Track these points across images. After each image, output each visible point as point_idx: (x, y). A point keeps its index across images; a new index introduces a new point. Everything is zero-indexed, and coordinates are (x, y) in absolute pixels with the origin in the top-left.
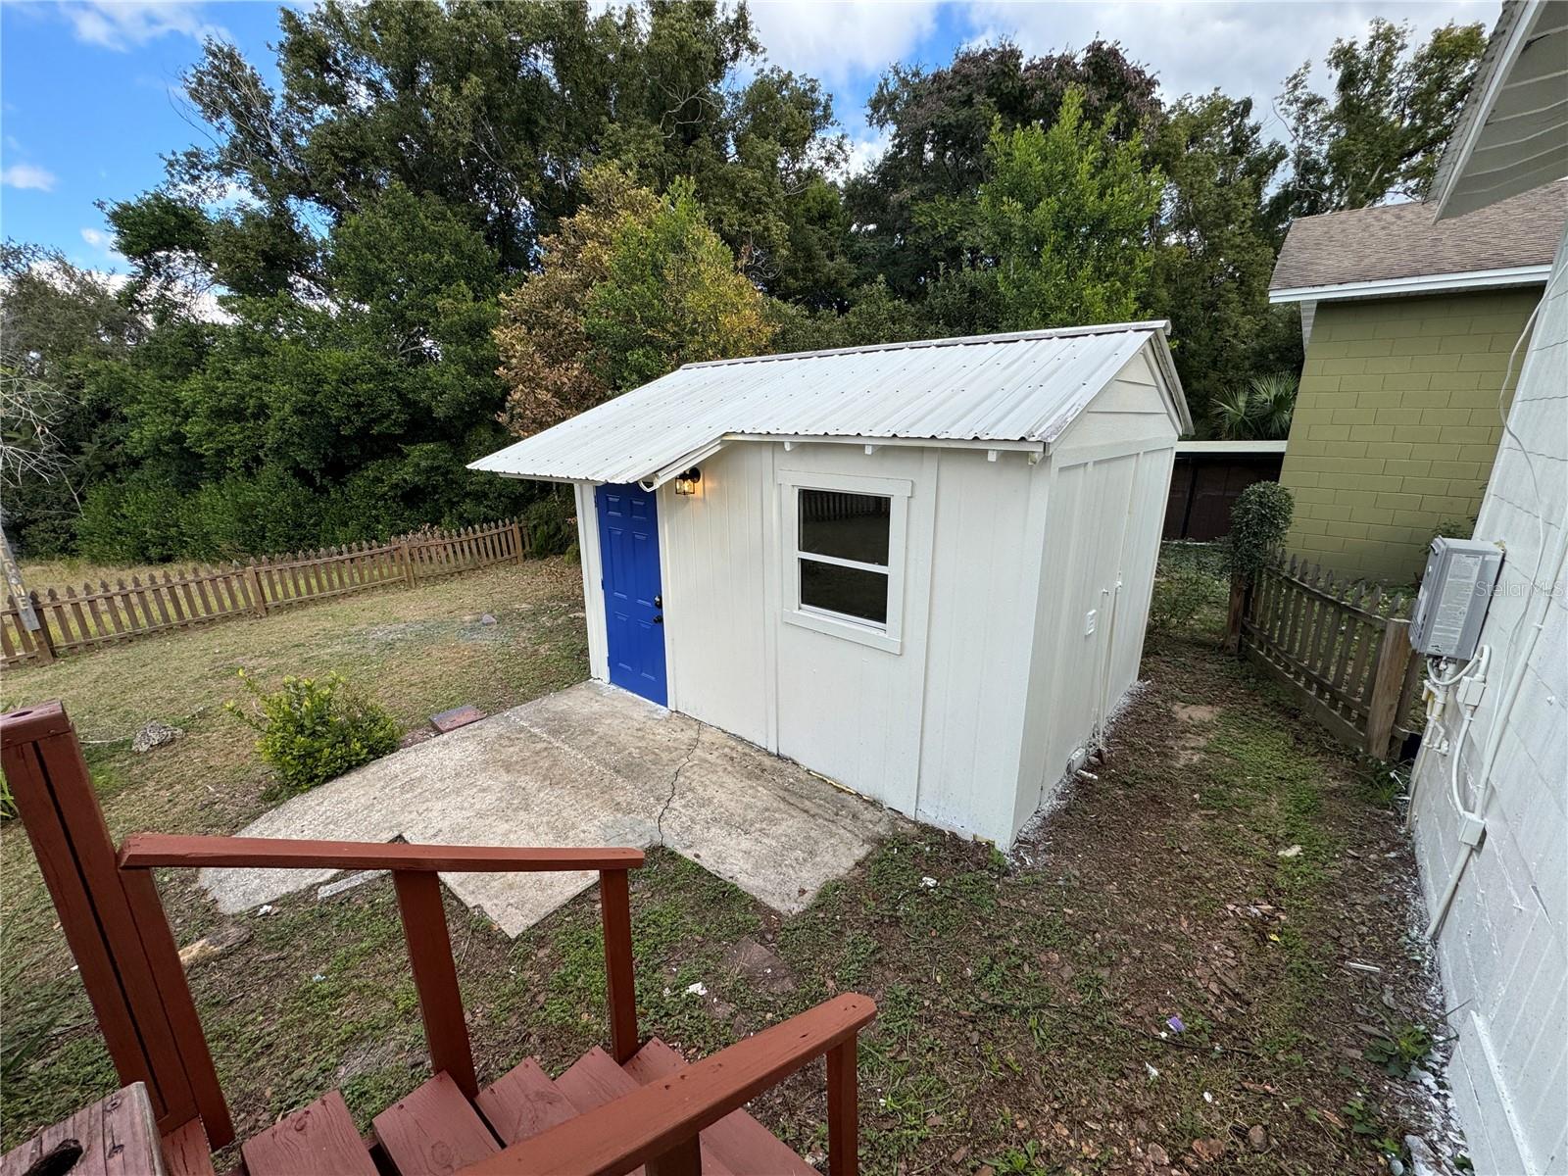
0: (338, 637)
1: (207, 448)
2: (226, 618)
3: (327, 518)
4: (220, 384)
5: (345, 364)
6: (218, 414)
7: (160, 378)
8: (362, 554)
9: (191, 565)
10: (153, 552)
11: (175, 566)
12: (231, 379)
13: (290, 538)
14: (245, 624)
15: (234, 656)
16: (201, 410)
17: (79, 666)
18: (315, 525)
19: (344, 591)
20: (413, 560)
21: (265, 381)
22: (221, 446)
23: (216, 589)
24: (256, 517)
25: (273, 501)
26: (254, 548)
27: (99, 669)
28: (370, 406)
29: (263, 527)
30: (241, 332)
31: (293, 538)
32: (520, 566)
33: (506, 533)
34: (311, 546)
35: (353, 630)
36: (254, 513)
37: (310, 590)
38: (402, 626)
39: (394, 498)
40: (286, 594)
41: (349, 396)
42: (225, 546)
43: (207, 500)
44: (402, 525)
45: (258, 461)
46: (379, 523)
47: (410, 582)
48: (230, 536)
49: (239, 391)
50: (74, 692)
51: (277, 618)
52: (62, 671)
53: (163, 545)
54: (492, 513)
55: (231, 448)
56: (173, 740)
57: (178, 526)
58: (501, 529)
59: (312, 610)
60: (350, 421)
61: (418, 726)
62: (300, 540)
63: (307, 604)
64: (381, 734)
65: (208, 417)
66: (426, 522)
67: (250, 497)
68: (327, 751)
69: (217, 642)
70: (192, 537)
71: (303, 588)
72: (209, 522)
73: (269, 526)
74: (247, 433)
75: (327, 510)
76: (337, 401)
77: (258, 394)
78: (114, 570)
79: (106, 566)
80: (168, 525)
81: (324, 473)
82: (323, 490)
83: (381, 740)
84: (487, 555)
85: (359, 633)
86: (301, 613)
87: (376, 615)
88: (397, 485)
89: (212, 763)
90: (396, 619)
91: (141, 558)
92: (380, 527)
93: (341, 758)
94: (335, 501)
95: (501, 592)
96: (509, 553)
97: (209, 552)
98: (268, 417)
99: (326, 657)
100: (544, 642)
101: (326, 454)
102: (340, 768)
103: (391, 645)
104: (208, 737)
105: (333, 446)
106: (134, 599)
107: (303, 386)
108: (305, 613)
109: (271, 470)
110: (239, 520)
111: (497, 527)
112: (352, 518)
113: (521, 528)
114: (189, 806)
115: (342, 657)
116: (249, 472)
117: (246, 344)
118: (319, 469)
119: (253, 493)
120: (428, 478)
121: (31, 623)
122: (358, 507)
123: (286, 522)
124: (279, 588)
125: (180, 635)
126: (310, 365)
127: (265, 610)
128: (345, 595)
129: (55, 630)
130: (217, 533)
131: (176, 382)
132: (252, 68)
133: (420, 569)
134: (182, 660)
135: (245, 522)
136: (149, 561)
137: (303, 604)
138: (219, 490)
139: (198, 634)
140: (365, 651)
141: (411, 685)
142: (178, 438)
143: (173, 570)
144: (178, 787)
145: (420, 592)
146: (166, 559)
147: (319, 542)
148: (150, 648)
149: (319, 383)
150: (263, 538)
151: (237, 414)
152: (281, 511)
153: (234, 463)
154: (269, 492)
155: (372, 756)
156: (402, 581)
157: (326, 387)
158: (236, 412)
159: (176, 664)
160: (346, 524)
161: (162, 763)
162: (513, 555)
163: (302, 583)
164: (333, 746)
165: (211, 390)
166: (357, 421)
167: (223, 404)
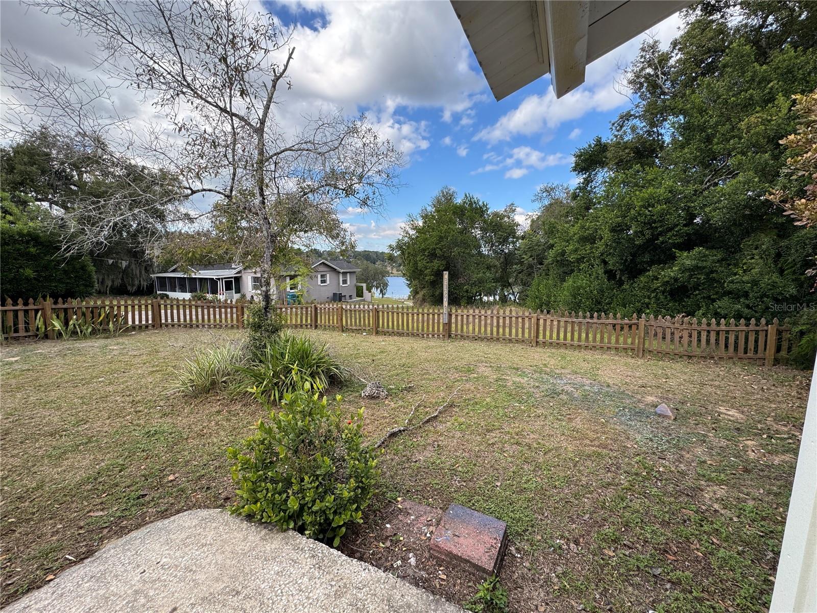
2: (517, 341)
8: (600, 321)
16: (575, 238)
18: (608, 304)
19: (586, 344)
23: (517, 323)
28: (660, 221)
32: (765, 369)
33: (757, 332)
37: (565, 338)
38: (587, 382)
39: (663, 292)
40: (551, 337)
41: (647, 216)
47: (642, 352)
54: (746, 311)
58: (751, 327)
60: (644, 234)
63: (561, 347)
65: (577, 242)
66: (681, 312)
71: (562, 336)
81: (623, 272)
82: (621, 283)
84: (726, 346)
86: (553, 350)
88: (667, 282)
94: (624, 290)
95: (719, 387)
96: (756, 351)
100: (721, 483)
101: (626, 260)
105: (630, 254)
111: (747, 325)
112: (631, 303)
113: (779, 332)
118: (620, 270)
120: (691, 276)
121: (445, 320)
123: (592, 299)
124: (548, 331)
127: (534, 344)
128: (586, 348)
129: (453, 325)
133: (652, 345)
134: (472, 355)
137: (558, 346)
145: (641, 362)
151: (592, 240)
154: (590, 281)
158: (591, 238)
162: (760, 354)
165: (583, 227)
166: (648, 233)
167: (585, 234)
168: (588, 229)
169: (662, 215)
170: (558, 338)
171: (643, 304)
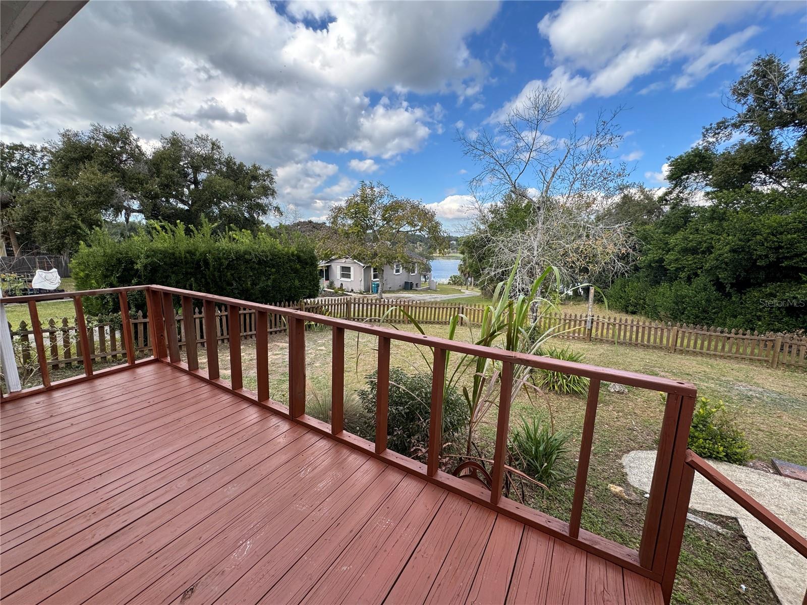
0: (713, 379)
1: (672, 267)
2: (655, 347)
3: (724, 311)
4: (691, 236)
5: (779, 223)
6: (685, 251)
7: (663, 233)
8: (737, 336)
9: (643, 318)
10: (630, 308)
11: (636, 317)
12: (698, 233)
13: (697, 317)
14: (662, 354)
15: (654, 367)
16: (676, 249)
17: (596, 347)
18: (715, 313)
19: (722, 354)
20: (782, 349)
21: (717, 234)
22: (680, 266)
23: (656, 333)
24: (683, 303)
25: (696, 296)
26: (676, 318)
27: (602, 351)
29: (685, 309)
30: (713, 209)
31: (699, 317)
34: (707, 323)
35: (724, 379)
36: (684, 300)
37: (702, 348)
38: (761, 390)
39: (779, 308)
40: (688, 346)
41: (774, 242)
42: (662, 313)
43: (662, 290)
44: (777, 325)
45: (696, 275)
46: (760, 320)
47: (771, 364)
48: (666, 309)
49: (700, 239)
50: (593, 356)
51: (679, 356)
52: (591, 347)
53: (635, 306)
55: (684, 267)
56: (623, 393)
57: (645, 300)
59: (699, 358)
60: (768, 257)
61: (760, 459)
62: (703, 319)
63: (697, 354)
64: (738, 451)
65: (679, 252)
66: (801, 328)
67: (684, 292)
68: (701, 441)
69: (648, 357)
70: (648, 305)
71: (699, 346)
72: (659, 300)
73: (689, 308)
74: (695, 261)
75: (725, 307)
76: (763, 245)
77: (710, 241)
78: (613, 312)
79: (611, 310)
80: (640, 298)
81: (733, 285)
82: (728, 295)
83: (736, 454)
85: (728, 382)
86: (692, 358)
87: (741, 376)
89: (636, 412)
90: (755, 383)
91: (625, 310)
92: (760, 323)
93: (708, 449)
94: (734, 303)
97: (654, 314)
98: (711, 253)
99: (703, 387)
101: (740, 275)
102: (705, 454)
103: (750, 399)
104: (637, 399)
105: (746, 271)
106: (623, 327)
107: (742, 237)
108: (694, 358)
109: (702, 280)
110: (674, 302)
112: (741, 314)
114: (624, 425)
115: (713, 391)
116: (689, 280)
117: (714, 215)
118: (731, 283)
119: (686, 290)
121: (589, 325)
122: (748, 308)
123: (699, 308)
124: (686, 341)
125: (633, 348)
126: (752, 225)
127: (674, 349)
128: (721, 357)
129: (594, 331)
130: (661, 307)
131: (669, 235)
132: (779, 60)
133: (786, 358)
134: (632, 359)
135: (677, 304)
136: (627, 312)
137: (695, 353)
138: (670, 287)
139: (641, 350)
140: (729, 394)
141: (760, 430)
142: (661, 260)
143: (636, 318)
144: (621, 414)
145: (780, 373)
146: (634, 313)
147: (713, 322)
148: (622, 350)
149: (754, 235)
150: (683, 313)
151: (694, 251)
152: (698, 302)
153: (683, 275)
154: (696, 291)
155: (726, 459)
156: (766, 361)
157: (758, 237)
158: (693, 250)
159: (629, 360)
160: (735, 317)
161: (617, 400)
163: (699, 342)
164: (705, 440)
165: (685, 239)
166: (772, 257)
167: (689, 246)
168: (691, 241)
169: (792, 243)
170: (695, 347)
171: (753, 316)
